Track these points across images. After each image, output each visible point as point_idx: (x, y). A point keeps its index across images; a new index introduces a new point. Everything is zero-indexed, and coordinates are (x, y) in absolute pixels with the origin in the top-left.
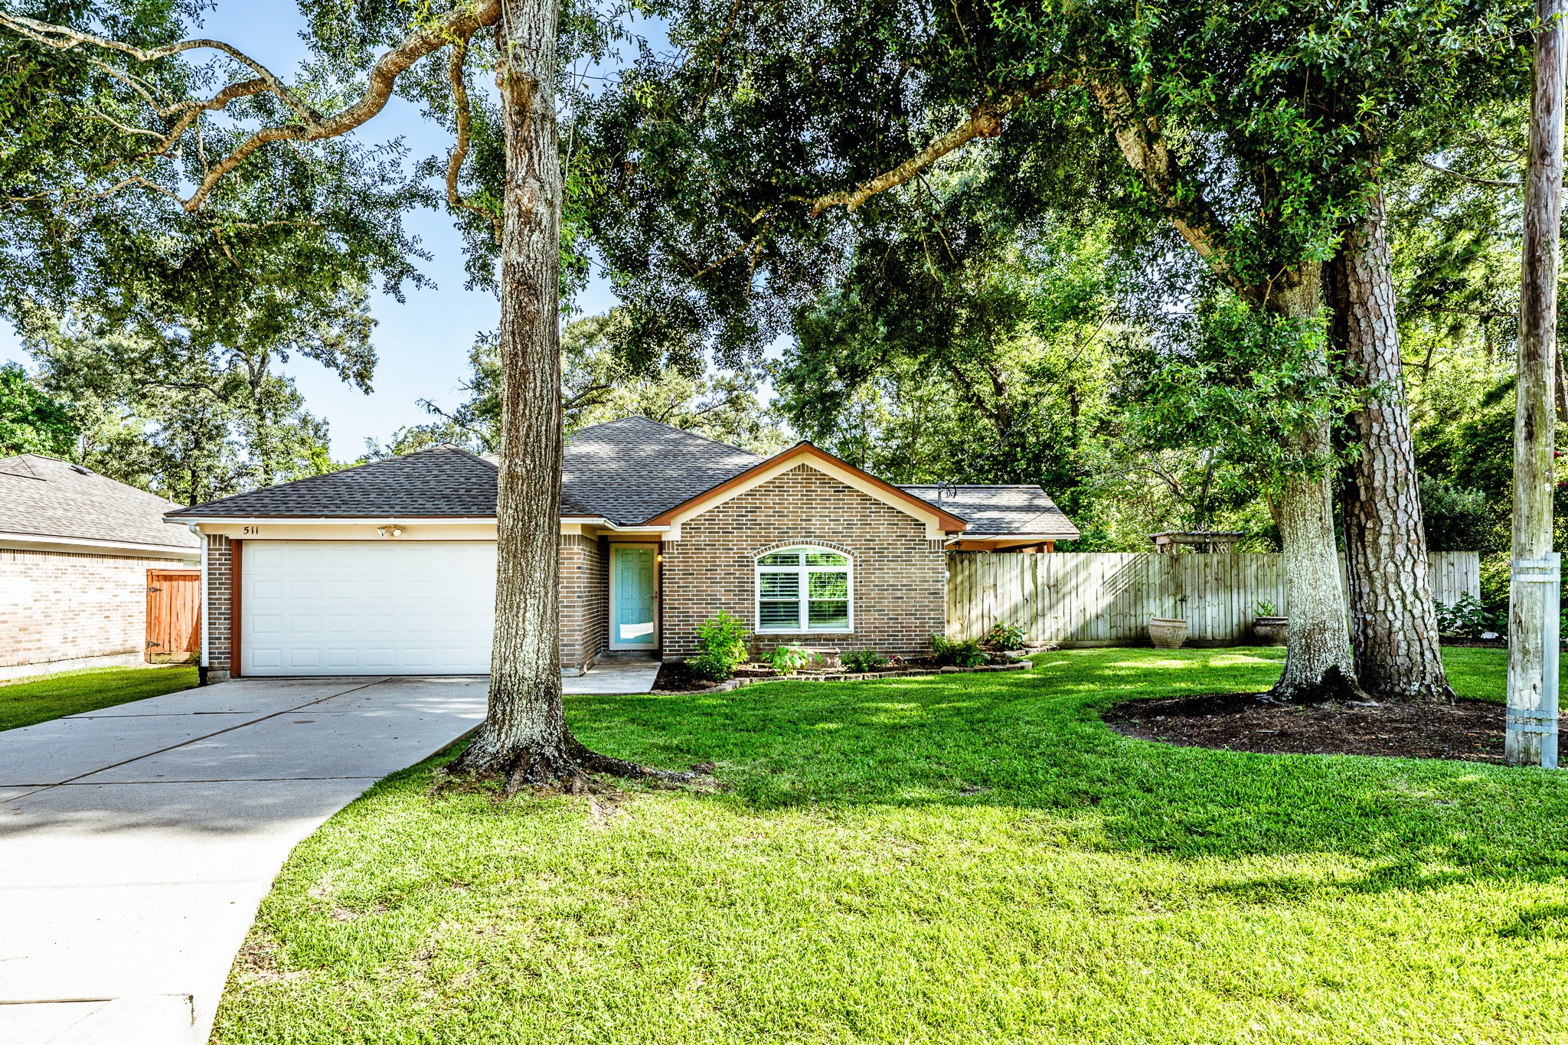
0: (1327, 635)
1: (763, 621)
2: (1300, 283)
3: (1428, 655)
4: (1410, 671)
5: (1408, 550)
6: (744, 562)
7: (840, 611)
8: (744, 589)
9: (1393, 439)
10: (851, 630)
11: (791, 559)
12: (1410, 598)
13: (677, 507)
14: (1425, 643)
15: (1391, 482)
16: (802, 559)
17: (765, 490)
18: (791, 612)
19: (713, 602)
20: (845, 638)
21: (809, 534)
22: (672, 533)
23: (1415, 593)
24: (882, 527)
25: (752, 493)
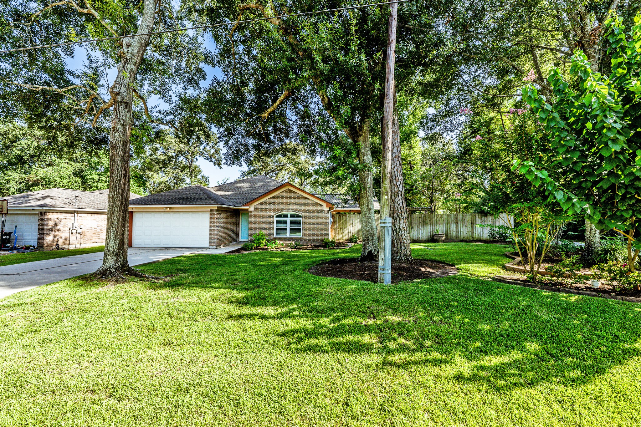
0: (369, 241)
1: (277, 234)
2: (362, 135)
3: (403, 248)
4: (397, 252)
5: (398, 215)
6: (271, 217)
7: (299, 231)
8: (271, 225)
9: (394, 181)
10: (302, 236)
11: (286, 216)
12: (398, 230)
13: (251, 201)
14: (402, 244)
15: (393, 194)
16: (289, 216)
17: (277, 196)
18: (284, 231)
19: (263, 228)
20: (300, 239)
21: (289, 209)
22: (251, 208)
23: (400, 228)
24: (311, 206)
25: (274, 197)
